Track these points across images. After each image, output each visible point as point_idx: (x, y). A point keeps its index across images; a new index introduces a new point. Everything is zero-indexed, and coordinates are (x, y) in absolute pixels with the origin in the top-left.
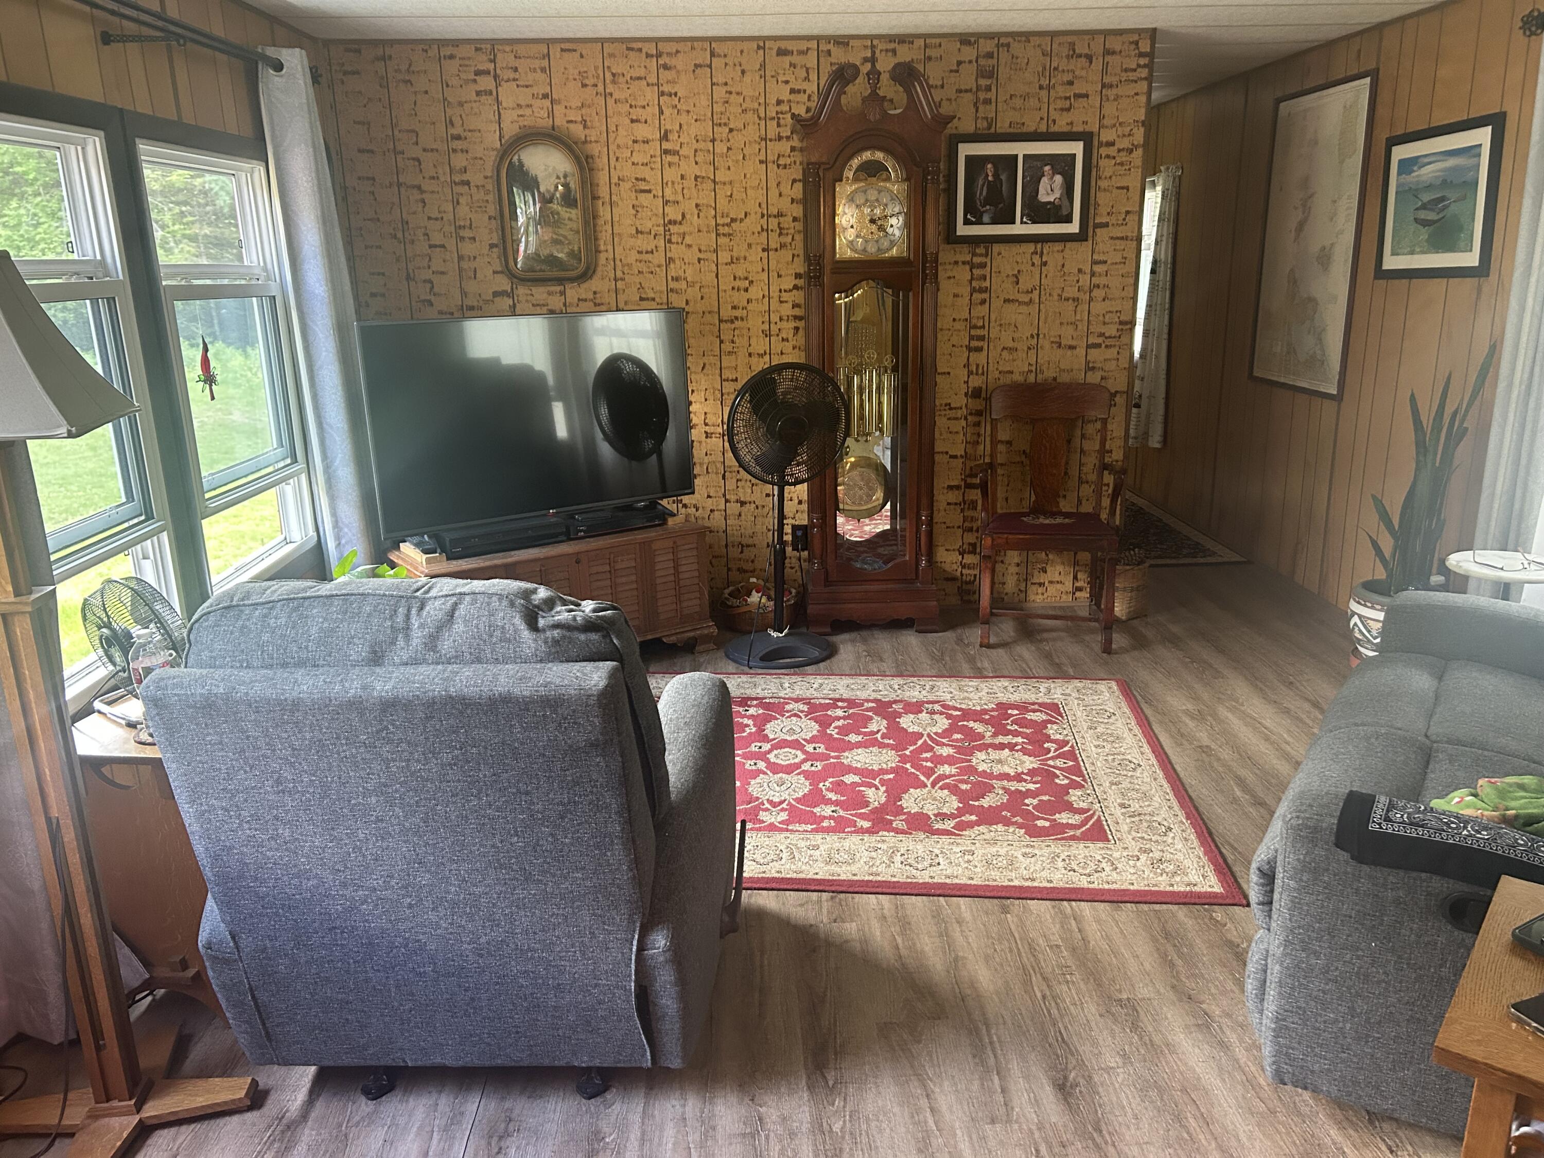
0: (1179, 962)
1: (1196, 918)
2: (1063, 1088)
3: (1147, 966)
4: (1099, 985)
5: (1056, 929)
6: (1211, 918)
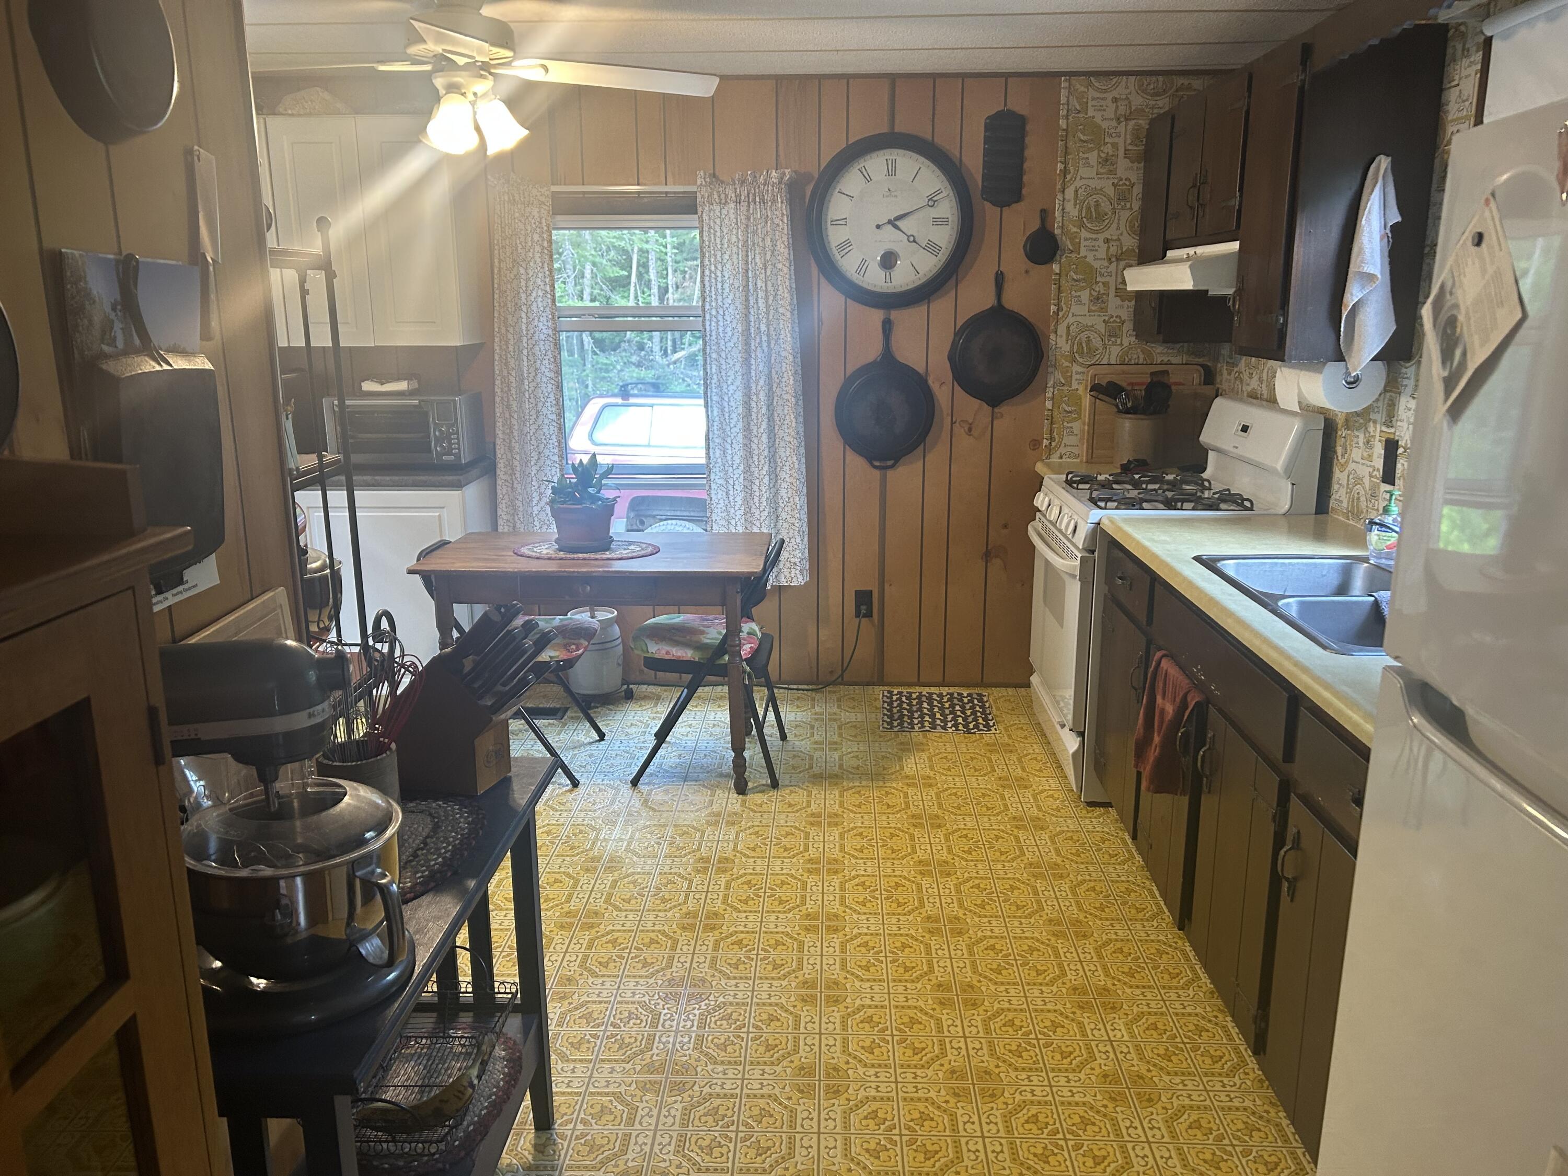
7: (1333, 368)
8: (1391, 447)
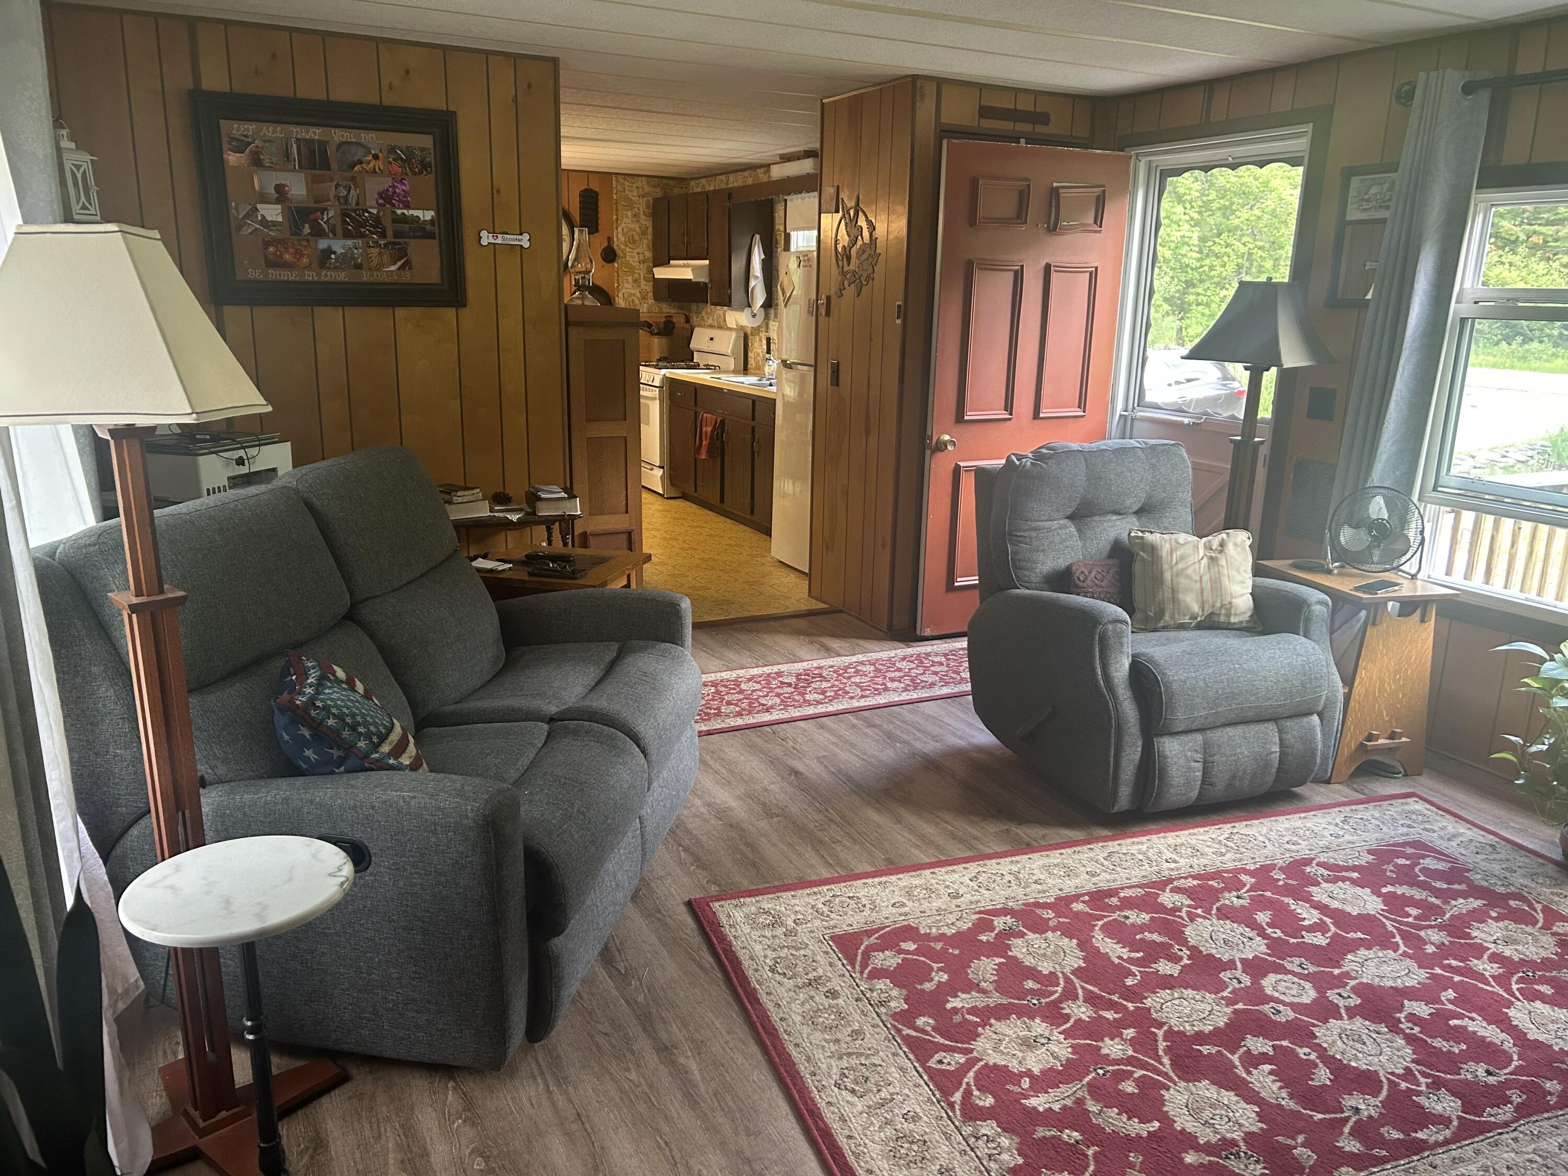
0: (742, 847)
1: (732, 883)
2: (796, 773)
3: (764, 840)
4: (794, 823)
5: (842, 855)
6: (719, 886)
7: (747, 310)
8: (769, 340)
